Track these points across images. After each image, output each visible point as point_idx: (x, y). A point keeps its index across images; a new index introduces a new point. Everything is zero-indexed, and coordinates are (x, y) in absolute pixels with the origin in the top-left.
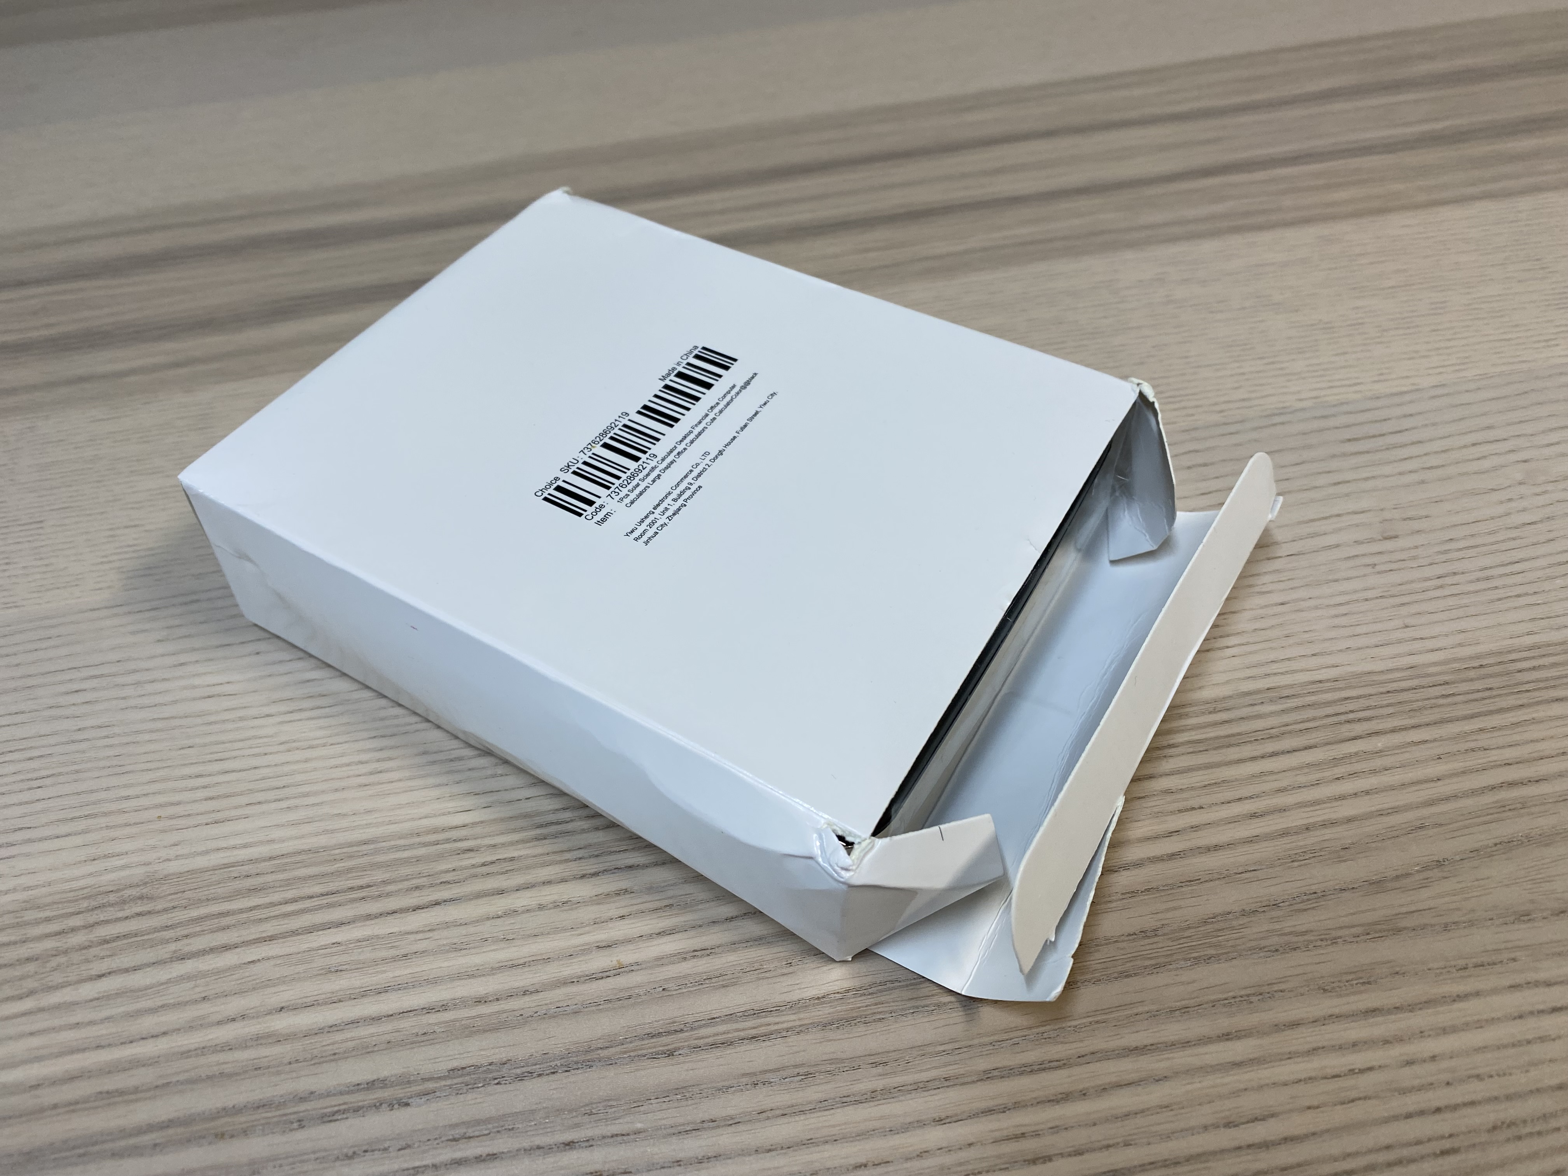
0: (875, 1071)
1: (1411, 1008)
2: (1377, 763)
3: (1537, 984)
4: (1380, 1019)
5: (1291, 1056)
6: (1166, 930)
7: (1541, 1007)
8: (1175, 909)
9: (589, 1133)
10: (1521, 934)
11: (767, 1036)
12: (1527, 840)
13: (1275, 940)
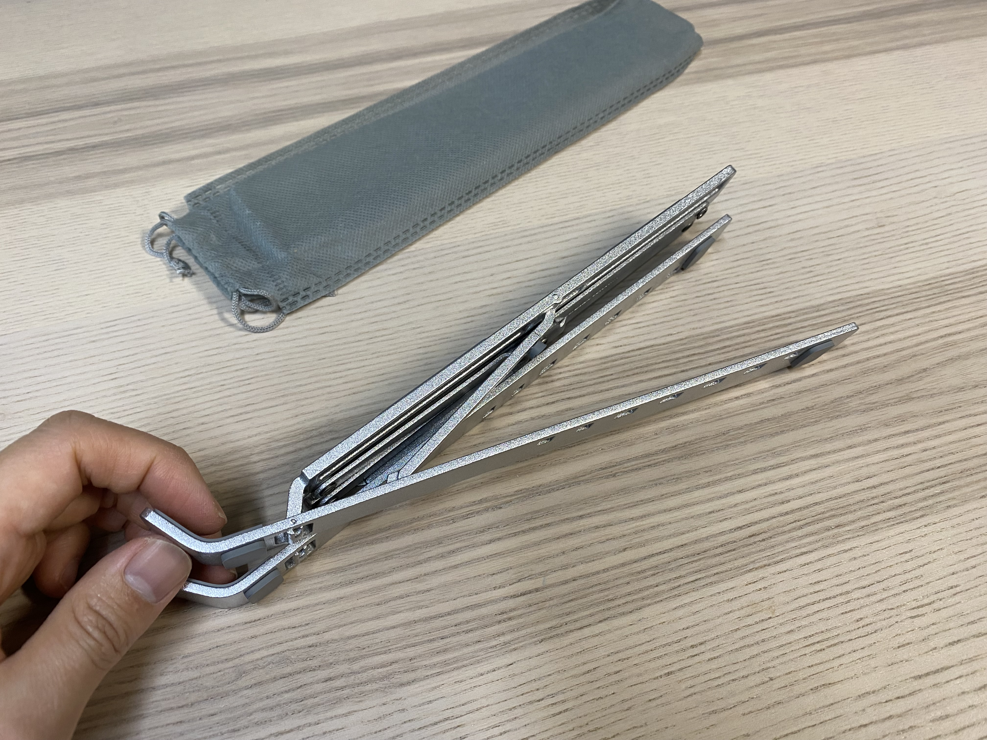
0: (707, 474)
1: (922, 429)
2: (892, 329)
3: (970, 415)
4: (910, 435)
5: (878, 452)
6: (817, 406)
7: (972, 424)
8: (818, 397)
9: (589, 511)
10: (961, 396)
11: (655, 464)
12: (959, 358)
13: (863, 407)
